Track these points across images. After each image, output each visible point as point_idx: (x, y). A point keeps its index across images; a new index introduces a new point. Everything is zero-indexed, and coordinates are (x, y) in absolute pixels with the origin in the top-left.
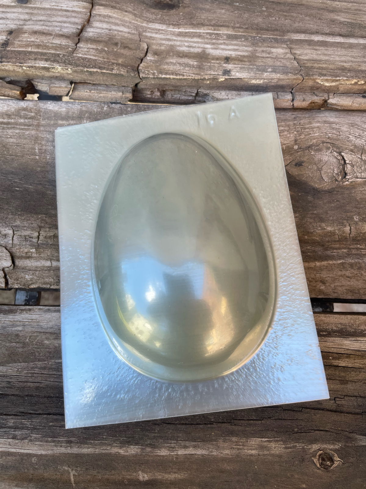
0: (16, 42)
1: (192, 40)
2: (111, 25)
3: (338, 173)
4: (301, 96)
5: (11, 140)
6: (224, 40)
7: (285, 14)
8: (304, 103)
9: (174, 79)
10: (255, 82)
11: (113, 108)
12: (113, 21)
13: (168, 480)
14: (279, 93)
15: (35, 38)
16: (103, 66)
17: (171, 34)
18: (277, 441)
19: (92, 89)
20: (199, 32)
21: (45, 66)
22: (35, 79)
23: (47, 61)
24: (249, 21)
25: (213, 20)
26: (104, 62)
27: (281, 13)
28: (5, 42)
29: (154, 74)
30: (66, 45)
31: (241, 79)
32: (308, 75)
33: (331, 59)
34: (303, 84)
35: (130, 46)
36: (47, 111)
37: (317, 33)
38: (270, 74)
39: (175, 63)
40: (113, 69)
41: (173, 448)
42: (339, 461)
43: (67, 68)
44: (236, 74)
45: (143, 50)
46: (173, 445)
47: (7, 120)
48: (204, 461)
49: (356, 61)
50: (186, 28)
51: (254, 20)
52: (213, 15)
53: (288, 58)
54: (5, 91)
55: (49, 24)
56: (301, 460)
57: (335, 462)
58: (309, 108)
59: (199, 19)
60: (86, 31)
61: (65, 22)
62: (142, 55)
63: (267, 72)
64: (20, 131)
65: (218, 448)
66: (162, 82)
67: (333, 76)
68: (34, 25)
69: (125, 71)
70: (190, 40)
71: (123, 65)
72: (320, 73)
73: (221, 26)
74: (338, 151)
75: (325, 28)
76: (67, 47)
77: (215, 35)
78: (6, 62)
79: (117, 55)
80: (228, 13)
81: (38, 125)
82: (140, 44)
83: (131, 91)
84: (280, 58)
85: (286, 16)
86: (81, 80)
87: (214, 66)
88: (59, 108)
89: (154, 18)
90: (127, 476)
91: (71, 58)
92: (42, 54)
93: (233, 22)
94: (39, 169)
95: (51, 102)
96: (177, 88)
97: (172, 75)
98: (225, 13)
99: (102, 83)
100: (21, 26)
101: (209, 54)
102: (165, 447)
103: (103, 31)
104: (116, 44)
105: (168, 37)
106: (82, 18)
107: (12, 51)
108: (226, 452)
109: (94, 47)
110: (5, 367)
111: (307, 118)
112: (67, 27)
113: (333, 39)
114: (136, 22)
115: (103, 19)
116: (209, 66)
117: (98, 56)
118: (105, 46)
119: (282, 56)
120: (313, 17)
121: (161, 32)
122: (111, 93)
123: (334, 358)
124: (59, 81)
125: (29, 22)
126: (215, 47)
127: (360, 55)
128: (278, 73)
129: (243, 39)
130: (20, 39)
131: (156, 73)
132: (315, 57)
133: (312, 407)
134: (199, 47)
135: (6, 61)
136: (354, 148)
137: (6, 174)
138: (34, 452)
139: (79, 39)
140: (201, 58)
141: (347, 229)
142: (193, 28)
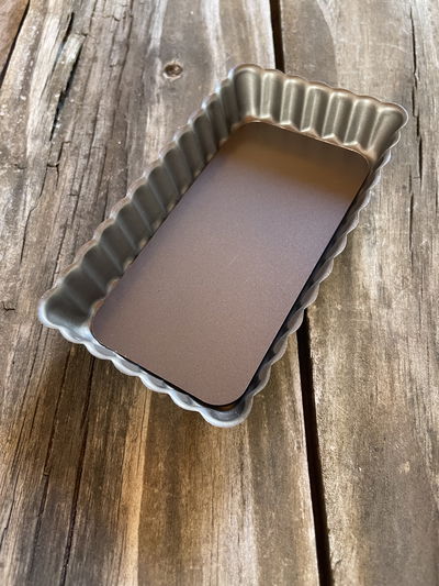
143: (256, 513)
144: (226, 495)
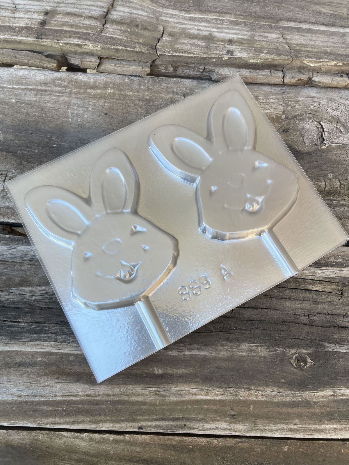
0: (53, 22)
1: (201, 24)
2: (132, 10)
3: (317, 139)
4: (290, 74)
5: (49, 105)
6: (227, 25)
7: (279, 5)
8: (293, 80)
9: (186, 56)
10: (253, 61)
11: (133, 80)
12: (134, 6)
13: (177, 374)
14: (272, 71)
15: (69, 18)
16: (127, 44)
17: (183, 18)
18: (262, 346)
19: (116, 64)
20: (206, 18)
21: (79, 43)
22: (69, 54)
23: (80, 39)
24: (248, 10)
25: (218, 7)
26: (128, 41)
27: (275, 4)
28: (43, 22)
29: (169, 52)
30: (95, 26)
31: (242, 58)
32: (297, 56)
33: (316, 44)
34: (292, 64)
35: (149, 28)
36: (78, 81)
37: (305, 22)
38: (266, 55)
39: (187, 43)
40: (135, 47)
41: (181, 350)
42: (311, 362)
43: (97, 45)
44: (237, 54)
45: (159, 32)
46: (181, 348)
47: (44, 88)
48: (205, 360)
49: (336, 47)
50: (196, 14)
51: (252, 9)
52: (217, 4)
53: (281, 42)
54: (44, 64)
55: (80, 7)
56: (281, 361)
57: (308, 363)
58: (296, 84)
59: (206, 6)
60: (111, 14)
61: (93, 6)
62: (159, 36)
63: (263, 53)
64: (55, 98)
65: (216, 350)
66: (176, 59)
67: (317, 58)
68: (66, 7)
69: (145, 49)
70: (199, 24)
71: (144, 44)
72: (306, 55)
73: (225, 13)
74: (318, 121)
75: (311, 18)
76: (96, 27)
77: (219, 20)
78: (45, 39)
79: (138, 35)
80: (231, 3)
81: (71, 93)
82: (157, 27)
83: (149, 66)
84: (274, 42)
85: (279, 6)
86: (108, 56)
87: (220, 47)
88: (87, 79)
89: (168, 5)
90: (145, 371)
91: (100, 37)
92: (75, 33)
93: (235, 10)
94: (72, 129)
95: (81, 73)
96: (188, 64)
97: (185, 53)
98: (228, 3)
99: (125, 59)
100: (55, 8)
101: (215, 37)
102: (175, 349)
103: (125, 14)
104: (137, 26)
105: (180, 21)
106: (107, 3)
107: (49, 29)
108: (223, 354)
109: (119, 28)
110: (47, 287)
111: (293, 93)
112: (95, 10)
113: (318, 27)
114: (153, 7)
115: (125, 4)
116: (215, 47)
117: (122, 36)
118: (128, 28)
119: (276, 41)
120: (302, 8)
121: (174, 16)
122: (132, 67)
123: (309, 284)
124: (89, 57)
125: (61, 4)
126: (220, 31)
127: (340, 42)
128: (273, 54)
129: (243, 25)
130: (56, 19)
131: (171, 51)
132: (303, 42)
133: (291, 321)
134: (206, 31)
135: (45, 37)
136: (331, 118)
137: (45, 133)
138: (72, 352)
139: (106, 21)
140: (209, 40)
141: (323, 184)
142: (201, 14)
143: (16, 401)
144: (24, 388)
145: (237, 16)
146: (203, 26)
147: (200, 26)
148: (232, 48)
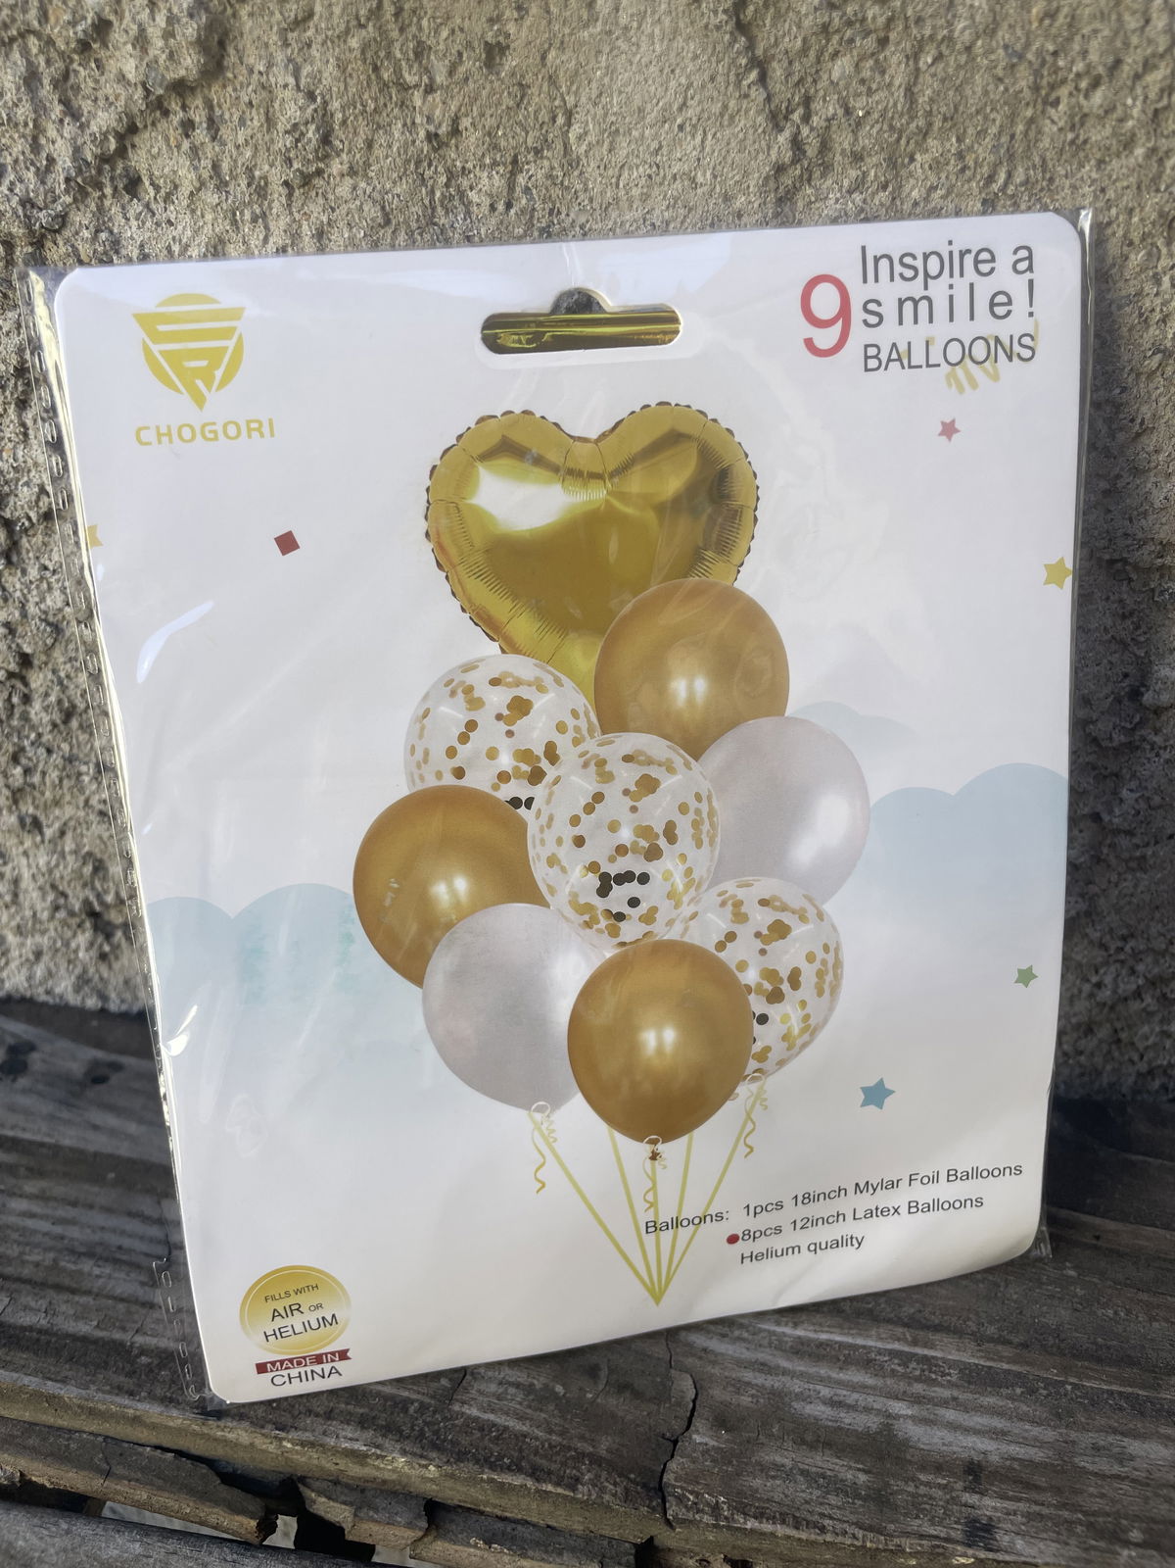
1: (843, 1376)
6: (951, 1385)
7: (1144, 1296)
9: (788, 1539)
17: (770, 1344)
19: (495, 1537)
20: (864, 1347)
21: (356, 1445)
22: (311, 1480)
23: (363, 1428)
24: (1028, 1318)
26: (551, 1447)
27: (1129, 1293)
29: (716, 1509)
35: (638, 1383)
38: (1142, 1557)
39: (791, 1469)
40: (577, 1480)
43: (424, 1461)
44: (1012, 1542)
45: (679, 1404)
50: (821, 1325)
51: (1042, 1314)
62: (678, 1426)
63: (1127, 1544)
66: (745, 1542)
69: (618, 1489)
70: (835, 1374)
71: (613, 1466)
73: (937, 1328)
77: (917, 1362)
79: (595, 1420)
82: (670, 1379)
85: (1148, 1305)
86: (465, 1501)
87: (931, 1498)
91: (444, 1419)
97: (783, 1522)
99: (534, 1520)
101: (905, 1444)
104: (593, 1373)
105: (762, 1356)
109: (523, 1378)
116: (913, 1495)
117: (531, 1419)
118: (557, 1380)
121: (738, 1334)
124: (392, 1504)
126: (925, 1413)
129: (1018, 1391)
131: (725, 1507)
134: (868, 1410)
140: (882, 1459)
142: (841, 1327)
145: (987, 1345)
146: (854, 1387)
147: (840, 1383)
148: (986, 1507)
